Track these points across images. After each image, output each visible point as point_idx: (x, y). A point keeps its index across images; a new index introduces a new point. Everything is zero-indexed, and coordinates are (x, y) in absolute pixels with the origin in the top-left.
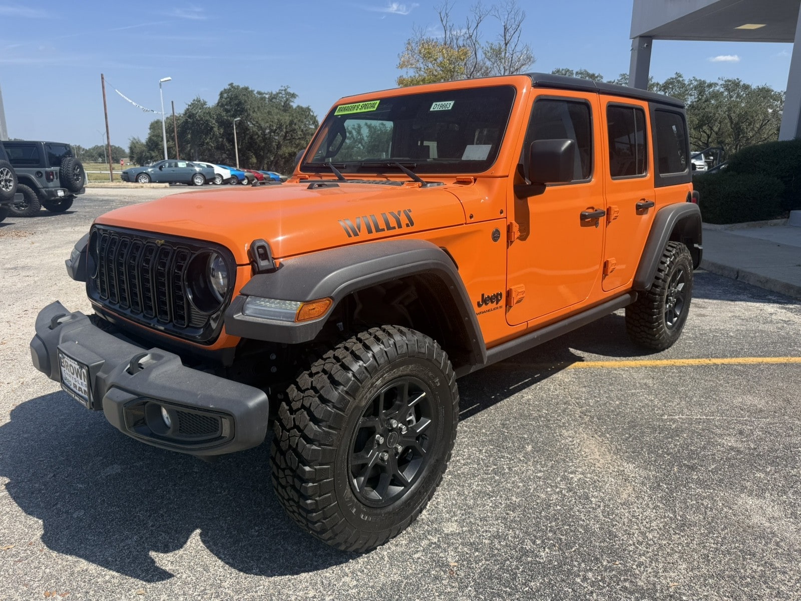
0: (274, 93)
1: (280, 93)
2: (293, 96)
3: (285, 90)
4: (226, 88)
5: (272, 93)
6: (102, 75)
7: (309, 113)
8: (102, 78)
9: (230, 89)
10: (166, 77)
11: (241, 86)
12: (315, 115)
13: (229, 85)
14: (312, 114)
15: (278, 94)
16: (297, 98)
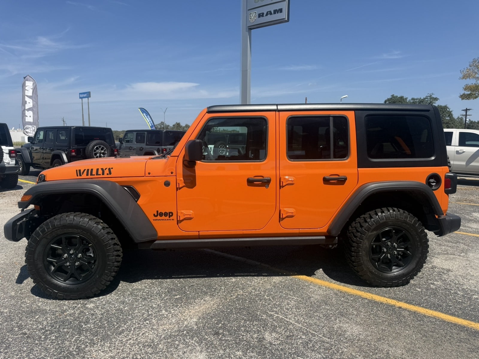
0: (422, 98)
1: (427, 98)
2: (436, 99)
3: (430, 96)
4: (389, 98)
5: (420, 98)
6: (306, 98)
7: (446, 109)
8: (306, 100)
9: (391, 98)
10: (345, 95)
11: (399, 96)
12: (451, 110)
13: (391, 96)
14: (448, 110)
15: (424, 99)
16: (438, 100)
